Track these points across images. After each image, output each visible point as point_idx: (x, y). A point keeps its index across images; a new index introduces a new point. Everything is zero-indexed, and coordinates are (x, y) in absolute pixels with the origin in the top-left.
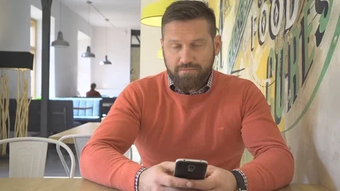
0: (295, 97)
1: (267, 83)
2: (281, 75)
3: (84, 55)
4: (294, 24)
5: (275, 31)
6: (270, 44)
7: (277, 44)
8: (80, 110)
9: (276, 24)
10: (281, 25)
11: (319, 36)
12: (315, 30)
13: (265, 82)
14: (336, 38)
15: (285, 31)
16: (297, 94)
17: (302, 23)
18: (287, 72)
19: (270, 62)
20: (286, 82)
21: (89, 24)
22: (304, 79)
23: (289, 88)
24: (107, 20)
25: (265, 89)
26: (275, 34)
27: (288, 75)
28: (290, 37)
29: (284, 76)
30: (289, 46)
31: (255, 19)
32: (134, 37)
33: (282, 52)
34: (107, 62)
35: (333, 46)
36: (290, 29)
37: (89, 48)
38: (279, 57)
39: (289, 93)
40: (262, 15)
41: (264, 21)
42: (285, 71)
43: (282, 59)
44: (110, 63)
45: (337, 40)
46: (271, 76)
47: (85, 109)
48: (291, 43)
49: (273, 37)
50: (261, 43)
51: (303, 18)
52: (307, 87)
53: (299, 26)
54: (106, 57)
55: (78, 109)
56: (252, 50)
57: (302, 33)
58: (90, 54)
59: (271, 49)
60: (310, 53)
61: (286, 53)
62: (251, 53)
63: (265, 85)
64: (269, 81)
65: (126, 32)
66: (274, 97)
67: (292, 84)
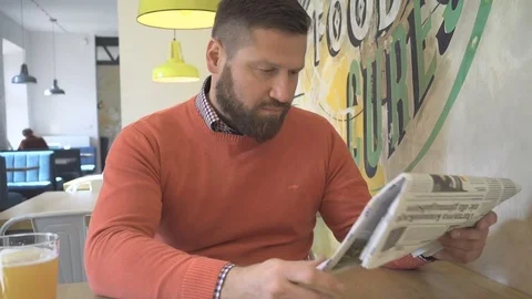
0: (402, 133)
1: (348, 115)
2: (374, 101)
3: (17, 80)
4: (395, 21)
5: (359, 33)
6: (352, 54)
7: (363, 54)
8: (16, 173)
9: (360, 22)
10: (371, 23)
11: (444, 39)
12: (435, 30)
13: (344, 113)
14: (475, 41)
15: (379, 33)
16: (406, 129)
17: (411, 18)
18: (385, 96)
19: (352, 81)
20: (384, 111)
21: (22, 28)
22: (418, 105)
23: (390, 121)
24: (54, 20)
25: (344, 124)
26: (359, 37)
27: (388, 100)
28: (388, 42)
29: (379, 102)
30: (388, 57)
31: (320, 16)
32: (101, 49)
33: (374, 65)
34: (57, 91)
35: (470, 54)
36: (387, 29)
37: (24, 68)
38: (369, 73)
39: (389, 128)
40: (333, 9)
41: (337, 18)
42: (382, 94)
43: (374, 76)
44: (62, 92)
45: (477, 43)
46: (355, 103)
47: (23, 170)
48: (391, 51)
49: (356, 42)
50: (334, 54)
51: (413, 11)
52: (423, 118)
53: (405, 23)
54: (55, 82)
55: (13, 170)
56: (316, 64)
57: (412, 34)
58: (26, 77)
59: (354, 62)
60: (427, 65)
61: (381, 67)
62: (315, 69)
63: (344, 118)
64: (352, 111)
65: (87, 39)
66: (362, 136)
67: (395, 114)
